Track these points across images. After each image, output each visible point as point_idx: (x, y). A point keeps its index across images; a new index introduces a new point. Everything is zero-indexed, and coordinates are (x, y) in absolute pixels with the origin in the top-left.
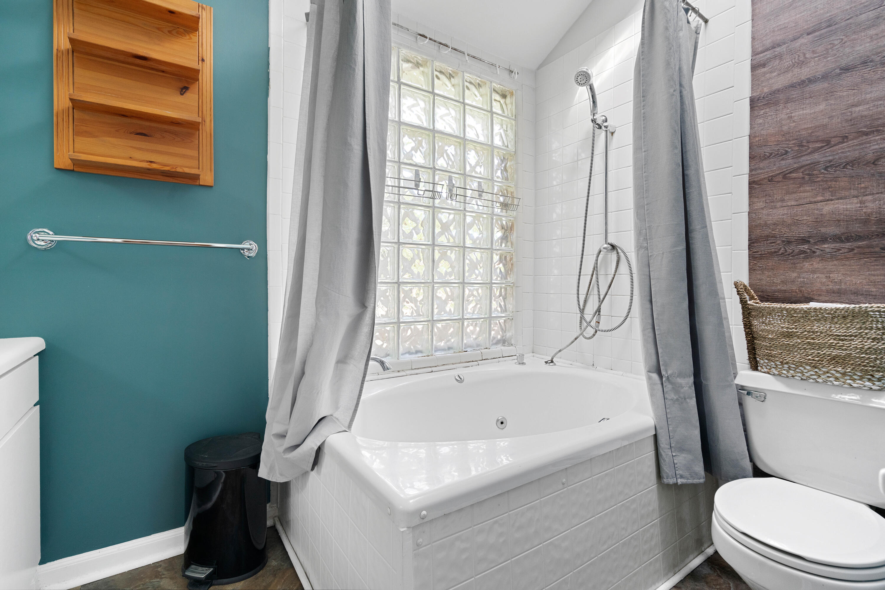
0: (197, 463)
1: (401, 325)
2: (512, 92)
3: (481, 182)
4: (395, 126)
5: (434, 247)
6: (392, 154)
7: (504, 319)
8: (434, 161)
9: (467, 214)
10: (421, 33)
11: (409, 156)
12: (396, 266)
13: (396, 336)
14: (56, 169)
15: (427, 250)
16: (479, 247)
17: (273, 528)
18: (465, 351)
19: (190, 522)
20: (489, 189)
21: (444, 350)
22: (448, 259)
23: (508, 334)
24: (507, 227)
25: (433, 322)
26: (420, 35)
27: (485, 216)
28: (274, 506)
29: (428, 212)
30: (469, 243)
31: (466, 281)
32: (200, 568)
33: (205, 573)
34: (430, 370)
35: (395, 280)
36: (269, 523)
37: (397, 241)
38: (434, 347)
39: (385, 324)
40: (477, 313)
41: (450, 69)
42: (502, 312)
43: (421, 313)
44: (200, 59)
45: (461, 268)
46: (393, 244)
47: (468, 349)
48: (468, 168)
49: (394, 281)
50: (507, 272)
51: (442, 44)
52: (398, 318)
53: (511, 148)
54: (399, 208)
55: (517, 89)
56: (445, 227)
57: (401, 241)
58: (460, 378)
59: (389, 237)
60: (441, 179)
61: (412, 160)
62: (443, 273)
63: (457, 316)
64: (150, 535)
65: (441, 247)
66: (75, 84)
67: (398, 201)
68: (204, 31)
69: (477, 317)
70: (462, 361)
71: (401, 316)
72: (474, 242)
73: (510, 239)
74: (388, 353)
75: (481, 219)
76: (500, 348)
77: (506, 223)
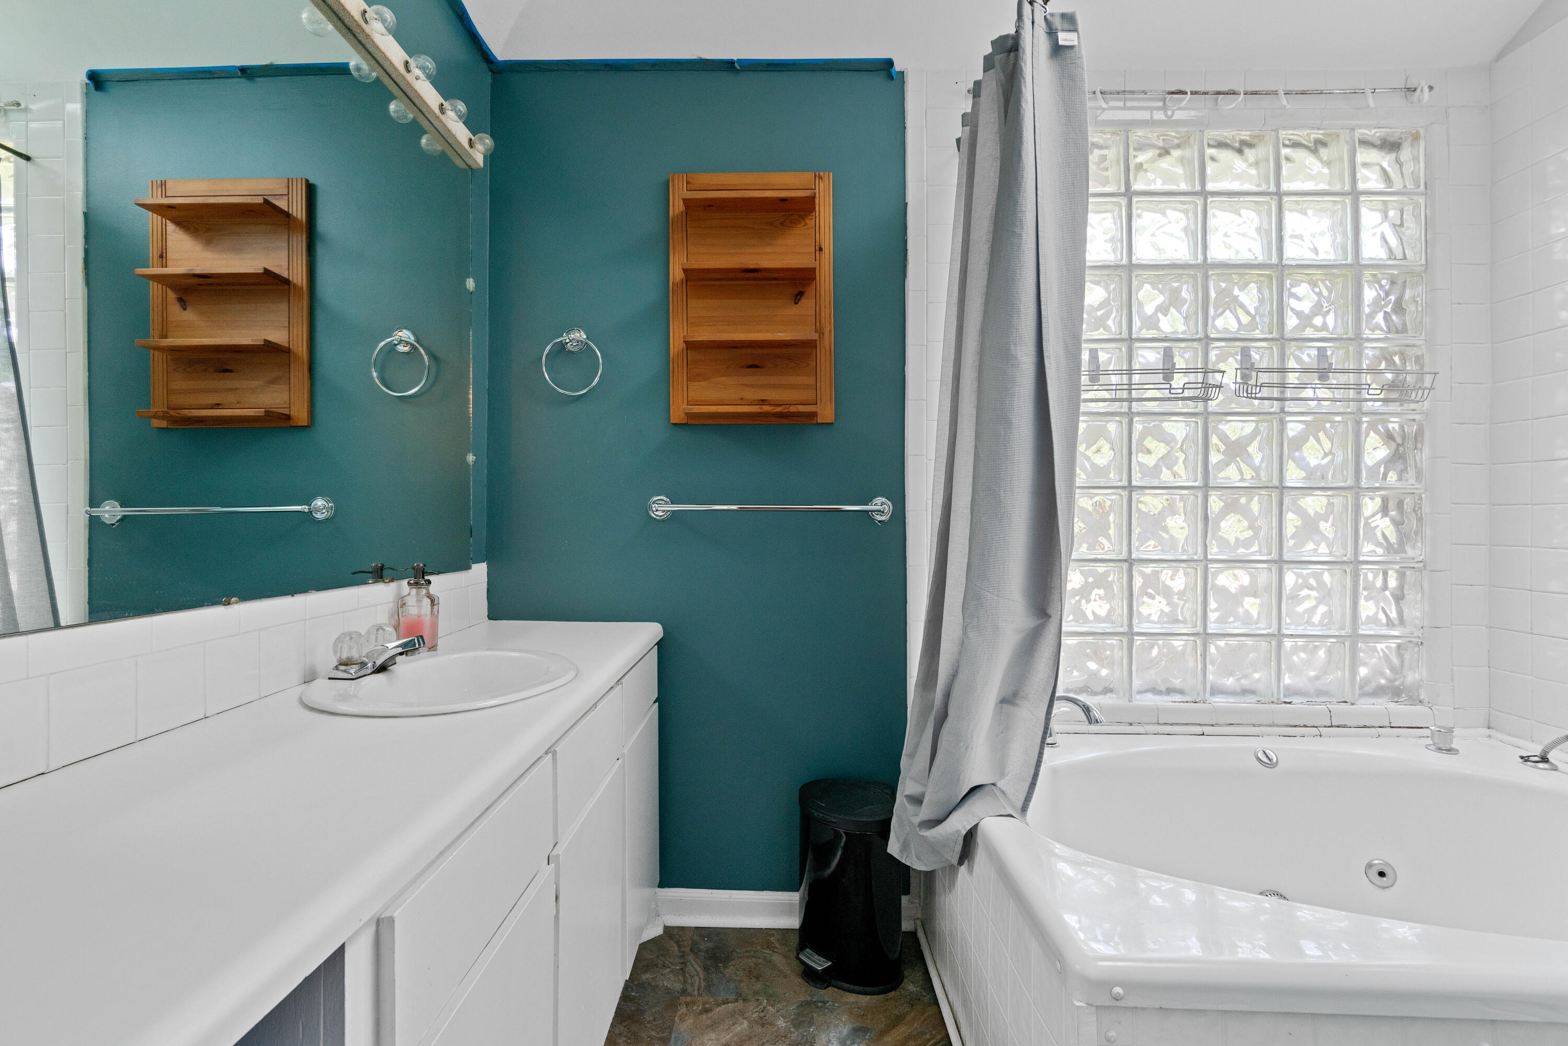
0: (813, 811)
1: (1136, 638)
2: (1418, 133)
3: (1325, 348)
4: (1122, 274)
5: (1207, 491)
6: (1117, 325)
7: (1399, 641)
8: (1206, 324)
9: (1288, 419)
10: (1173, 89)
11: (1151, 322)
12: (1125, 529)
13: (1125, 657)
14: (672, 424)
15: (1192, 497)
16: (1323, 485)
17: (913, 934)
18: (1285, 702)
19: (805, 891)
20: (1348, 358)
21: (1233, 693)
22: (1245, 512)
23: (1411, 677)
24: (1404, 437)
25: (1206, 637)
26: (1173, 93)
27: (1338, 418)
28: (915, 901)
29: (1193, 425)
30: (1294, 476)
31: (1285, 558)
32: (816, 957)
33: (822, 966)
34: (1199, 730)
35: (1124, 555)
36: (906, 926)
37: (1126, 484)
38: (1208, 686)
39: (1103, 634)
40: (1321, 624)
41: (1244, 133)
42: (1390, 623)
43: (1180, 618)
44: (817, 248)
45: (1275, 532)
46: (1120, 490)
47: (1295, 700)
48: (1291, 322)
49: (1121, 557)
50: (1404, 538)
51: (1223, 93)
52: (1130, 625)
53: (1415, 257)
54: (1130, 424)
55: (1433, 123)
56: (1236, 450)
57: (1134, 483)
58: (1267, 757)
59: (1112, 476)
60: (1222, 358)
61: (1158, 329)
62: (1232, 541)
63: (1264, 629)
64: (763, 890)
65: (1225, 491)
66: (689, 319)
67: (1127, 411)
68: (822, 209)
69: (1319, 633)
70: (1276, 722)
71: (1135, 621)
72: (1310, 473)
73: (1412, 462)
74: (1111, 686)
75: (1328, 425)
76: (1382, 705)
77: (1402, 427)
